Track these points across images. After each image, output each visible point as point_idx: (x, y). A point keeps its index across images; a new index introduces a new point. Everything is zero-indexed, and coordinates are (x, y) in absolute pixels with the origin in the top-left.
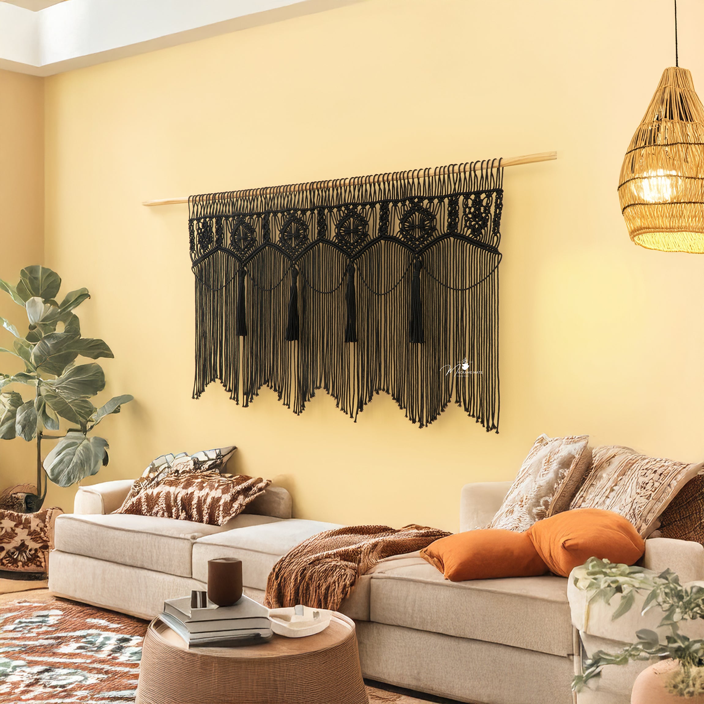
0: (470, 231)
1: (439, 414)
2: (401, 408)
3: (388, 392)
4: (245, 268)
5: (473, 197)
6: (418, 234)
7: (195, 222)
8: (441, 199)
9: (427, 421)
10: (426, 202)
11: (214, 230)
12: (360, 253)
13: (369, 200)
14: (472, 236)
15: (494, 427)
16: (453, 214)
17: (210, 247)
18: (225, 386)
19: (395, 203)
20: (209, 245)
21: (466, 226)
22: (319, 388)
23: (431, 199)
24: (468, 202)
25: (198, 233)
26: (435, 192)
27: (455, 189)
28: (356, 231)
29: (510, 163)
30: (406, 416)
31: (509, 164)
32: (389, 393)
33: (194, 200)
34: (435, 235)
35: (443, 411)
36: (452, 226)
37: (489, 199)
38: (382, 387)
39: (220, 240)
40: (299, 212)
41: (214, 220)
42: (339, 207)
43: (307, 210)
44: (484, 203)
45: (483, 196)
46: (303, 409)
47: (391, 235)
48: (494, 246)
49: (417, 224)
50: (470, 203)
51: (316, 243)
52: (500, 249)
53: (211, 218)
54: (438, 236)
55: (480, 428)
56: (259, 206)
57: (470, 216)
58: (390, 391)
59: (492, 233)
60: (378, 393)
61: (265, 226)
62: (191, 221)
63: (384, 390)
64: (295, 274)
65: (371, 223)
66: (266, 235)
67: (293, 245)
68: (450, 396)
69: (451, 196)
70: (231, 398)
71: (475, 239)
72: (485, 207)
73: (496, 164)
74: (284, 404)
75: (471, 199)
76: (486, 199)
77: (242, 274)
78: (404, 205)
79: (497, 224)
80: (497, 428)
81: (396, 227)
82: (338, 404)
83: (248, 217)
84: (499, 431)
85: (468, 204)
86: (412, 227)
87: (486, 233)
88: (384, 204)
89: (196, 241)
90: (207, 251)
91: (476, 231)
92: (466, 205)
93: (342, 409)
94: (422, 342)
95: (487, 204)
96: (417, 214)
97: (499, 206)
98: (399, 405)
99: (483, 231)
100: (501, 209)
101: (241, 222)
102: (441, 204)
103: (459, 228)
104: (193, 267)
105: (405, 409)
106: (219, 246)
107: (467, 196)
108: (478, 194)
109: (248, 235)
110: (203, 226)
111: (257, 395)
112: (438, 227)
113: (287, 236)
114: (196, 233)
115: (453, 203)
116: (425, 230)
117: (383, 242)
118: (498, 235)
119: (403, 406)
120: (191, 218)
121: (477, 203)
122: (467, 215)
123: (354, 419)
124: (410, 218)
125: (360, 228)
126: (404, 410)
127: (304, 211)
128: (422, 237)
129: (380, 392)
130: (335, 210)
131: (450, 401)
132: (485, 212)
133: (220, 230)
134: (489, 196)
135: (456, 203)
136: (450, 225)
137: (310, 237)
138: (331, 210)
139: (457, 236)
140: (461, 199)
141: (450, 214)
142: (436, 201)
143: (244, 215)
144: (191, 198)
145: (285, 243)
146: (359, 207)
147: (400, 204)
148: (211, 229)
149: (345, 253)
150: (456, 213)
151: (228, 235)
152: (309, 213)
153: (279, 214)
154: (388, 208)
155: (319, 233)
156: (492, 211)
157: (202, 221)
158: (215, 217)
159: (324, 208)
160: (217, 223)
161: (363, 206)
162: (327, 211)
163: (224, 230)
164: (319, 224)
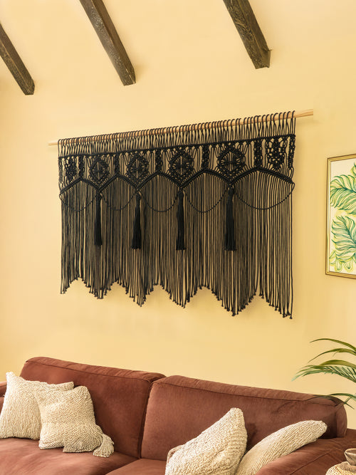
1: (247, 304)
2: (219, 300)
3: (208, 287)
4: (101, 194)
5: (273, 140)
6: (231, 168)
7: (63, 159)
8: (249, 142)
9: (238, 310)
10: (237, 144)
11: (77, 165)
12: (188, 182)
13: (194, 142)
15: (288, 314)
16: (258, 153)
17: (74, 179)
18: (85, 283)
19: (214, 145)
20: (74, 177)
22: (157, 284)
23: (241, 142)
25: (66, 168)
26: (245, 136)
27: (259, 134)
28: (184, 166)
29: (301, 114)
30: (223, 306)
31: (300, 116)
32: (209, 289)
33: (63, 143)
34: (245, 169)
35: (250, 302)
36: (258, 162)
38: (204, 284)
39: (81, 173)
40: (142, 152)
41: (77, 158)
42: (171, 148)
43: (147, 150)
44: (281, 145)
45: (280, 140)
46: (145, 301)
47: (211, 169)
48: (289, 177)
49: (231, 161)
50: (270, 145)
51: (154, 175)
52: (293, 180)
53: (75, 156)
54: (247, 169)
55: (278, 315)
56: (111, 147)
57: (271, 155)
58: (210, 287)
59: (287, 167)
60: (201, 288)
61: (116, 162)
62: (60, 159)
63: (205, 286)
64: (139, 198)
65: (196, 160)
66: (117, 169)
67: (137, 177)
68: (255, 291)
69: (256, 139)
70: (90, 292)
71: (276, 171)
72: (282, 148)
73: (290, 115)
74: (130, 297)
75: (271, 142)
76: (283, 142)
77: (99, 198)
78: (220, 146)
79: (291, 160)
80: (291, 315)
81: (214, 163)
82: (171, 297)
83: (103, 156)
84: (292, 317)
86: (227, 163)
87: (284, 166)
88: (205, 146)
89: (64, 174)
90: (72, 181)
91: (276, 166)
92: (267, 147)
93: (174, 301)
94: (234, 250)
95: (284, 145)
96: (230, 153)
97: (292, 147)
98: (217, 298)
99: (281, 166)
100: (294, 149)
101: (98, 159)
102: (248, 146)
103: (264, 164)
104: (60, 194)
106: (81, 178)
107: (268, 139)
108: (276, 138)
109: (103, 169)
110: (69, 162)
111: (110, 290)
112: (247, 163)
113: (132, 170)
114: (64, 168)
115: (258, 145)
116: (236, 165)
117: (205, 174)
118: (292, 169)
119: (220, 298)
120: (60, 156)
121: (276, 145)
122: (268, 154)
123: (184, 307)
124: (225, 157)
125: (187, 163)
126: (221, 301)
127: (145, 151)
128: (235, 170)
129: (203, 287)
130: (169, 150)
131: (255, 295)
132: (282, 152)
133: (82, 165)
134: (285, 140)
135: (260, 145)
136: (256, 162)
137: (150, 170)
138: (165, 150)
139: (262, 170)
140: (263, 142)
141: (256, 153)
142: (245, 143)
143: (100, 154)
144: (60, 141)
145: (131, 175)
146: (187, 148)
147: (218, 146)
148: (75, 164)
149: (176, 182)
150: (261, 153)
151: (88, 169)
152: (148, 153)
153: (126, 154)
154: (208, 149)
155: (157, 168)
156: (287, 151)
157: (68, 158)
158: (78, 155)
159: (160, 149)
160: (80, 160)
161: (190, 147)
162: (162, 151)
163: (85, 165)
164: (156, 161)
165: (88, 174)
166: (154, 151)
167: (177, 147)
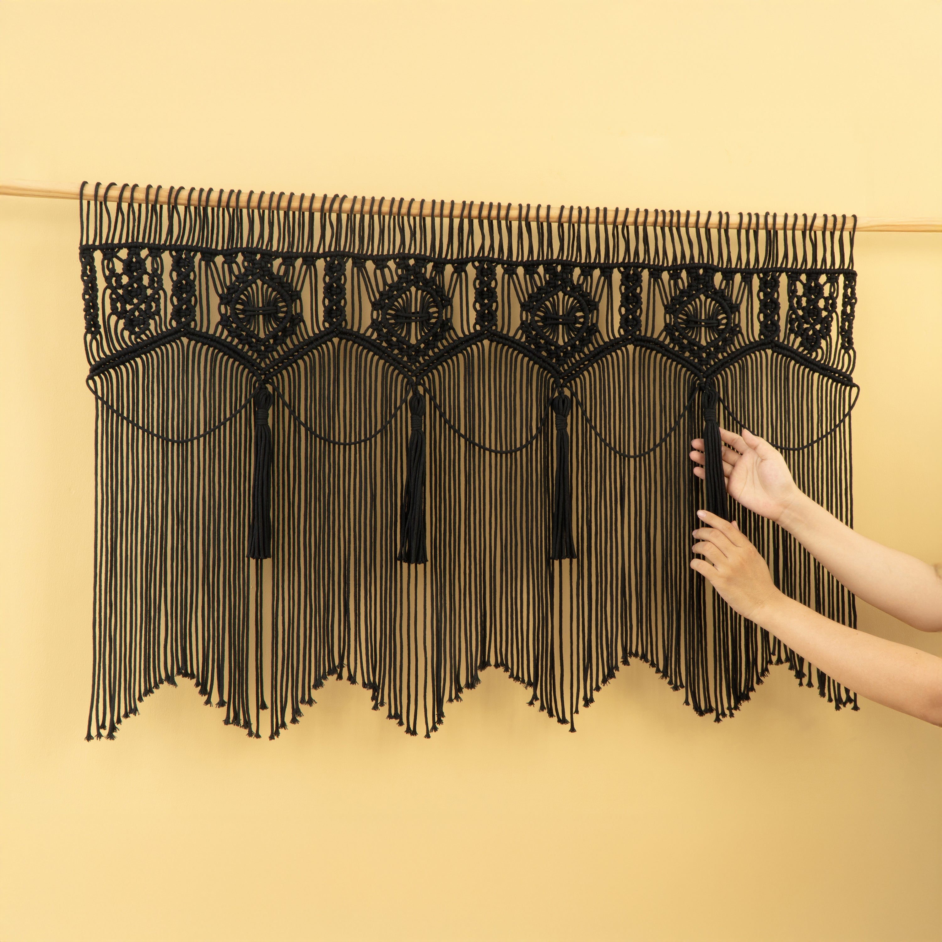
0: (799, 340)
1: (753, 689)
2: (676, 688)
3: (644, 657)
4: (270, 388)
5: (804, 278)
6: (704, 337)
7: (98, 255)
10: (718, 277)
11: (168, 284)
12: (579, 368)
14: (803, 351)
15: (849, 700)
16: (769, 306)
17: (152, 327)
19: (656, 271)
20: (152, 322)
21: (792, 331)
24: (795, 287)
25: (109, 286)
28: (569, 321)
29: (872, 227)
30: (687, 703)
31: (869, 229)
32: (646, 661)
33: (102, 196)
34: (738, 343)
35: (759, 681)
36: (769, 328)
37: (832, 285)
38: (634, 651)
39: (185, 314)
41: (167, 258)
44: (825, 292)
45: (823, 279)
46: (440, 722)
47: (649, 335)
48: (844, 370)
49: (703, 317)
50: (799, 288)
51: (473, 338)
52: (856, 378)
53: (156, 251)
54: (743, 344)
57: (800, 313)
58: (649, 657)
59: (839, 346)
60: (627, 664)
62: (86, 251)
63: (636, 655)
66: (334, 311)
67: (413, 341)
69: (765, 271)
70: (227, 722)
71: (809, 355)
72: (826, 299)
73: (849, 224)
74: (390, 717)
75: (801, 282)
76: (828, 285)
78: (675, 278)
79: (848, 331)
80: (855, 701)
81: (657, 322)
82: (534, 697)
83: (279, 261)
84: (859, 705)
85: (795, 291)
86: (694, 323)
87: (829, 345)
89: (103, 305)
90: (143, 336)
91: (812, 342)
92: (792, 292)
95: (831, 294)
96: (703, 298)
97: (850, 300)
98: (670, 683)
99: (823, 343)
100: (853, 306)
101: (263, 271)
102: (746, 285)
103: (781, 334)
104: (90, 377)
105: (684, 689)
106: (186, 325)
107: (793, 275)
108: (813, 274)
109: (280, 305)
110: (126, 268)
111: (311, 702)
113: (394, 317)
114: (101, 284)
115: (769, 285)
116: (718, 331)
117: (630, 347)
118: (851, 352)
119: (679, 684)
120: (84, 243)
121: (813, 290)
122: (795, 312)
123: (568, 726)
124: (689, 306)
125: (579, 314)
126: (682, 691)
127: (439, 265)
128: (714, 344)
129: (632, 660)
131: (771, 662)
132: (826, 309)
133: (185, 284)
134: (832, 280)
135: (775, 284)
136: (764, 327)
137: (456, 324)
138: (510, 269)
139: (780, 348)
140: (783, 279)
141: (764, 306)
142: (738, 277)
143: (269, 256)
144: (89, 191)
145: (391, 333)
146: (577, 271)
147: (665, 276)
148: (156, 277)
149: (544, 365)
150: (776, 306)
151: (215, 300)
152: (449, 269)
153: (370, 265)
154: (638, 279)
155: (481, 318)
156: (839, 309)
157: (123, 253)
158: (170, 248)
159: (492, 262)
160: (177, 264)
161: (587, 270)
162: (499, 270)
163: (200, 286)
164: (480, 295)
165: (215, 318)
166: (470, 268)
167: (549, 265)
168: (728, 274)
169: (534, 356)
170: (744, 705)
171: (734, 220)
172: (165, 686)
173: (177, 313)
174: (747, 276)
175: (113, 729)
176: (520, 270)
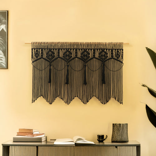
0: (116, 58)
6: (103, 57)
7: (33, 50)
10: (105, 50)
11: (40, 53)
12: (88, 61)
15: (122, 103)
16: (112, 53)
17: (39, 57)
18: (44, 98)
21: (115, 56)
22: (75, 97)
28: (86, 56)
30: (100, 102)
31: (125, 44)
32: (95, 97)
34: (108, 58)
35: (110, 100)
36: (112, 56)
39: (42, 56)
40: (70, 50)
41: (40, 50)
42: (82, 49)
45: (119, 50)
46: (70, 103)
47: (96, 57)
48: (122, 61)
51: (75, 58)
53: (39, 49)
60: (93, 97)
64: (68, 66)
65: (91, 54)
66: (59, 55)
67: (68, 58)
69: (111, 49)
70: (46, 101)
74: (64, 102)
75: (116, 50)
77: (50, 65)
79: (122, 57)
81: (97, 55)
82: (81, 101)
89: (34, 55)
91: (118, 58)
92: (115, 52)
95: (120, 52)
96: (103, 53)
97: (122, 53)
98: (99, 100)
101: (51, 51)
104: (32, 63)
108: (118, 50)
109: (52, 54)
110: (36, 51)
111: (55, 100)
114: (34, 53)
115: (112, 51)
117: (94, 59)
118: (123, 59)
120: (32, 48)
121: (118, 52)
122: (116, 54)
124: (101, 54)
125: (88, 55)
128: (105, 58)
132: (119, 54)
133: (42, 53)
134: (120, 50)
135: (113, 51)
136: (111, 56)
137: (73, 56)
138: (79, 50)
139: (114, 59)
140: (114, 50)
141: (111, 53)
142: (108, 50)
143: (51, 49)
144: (32, 43)
145: (65, 57)
146: (88, 50)
147: (99, 50)
148: (39, 52)
149: (83, 61)
150: (113, 53)
151: (45, 54)
152: (72, 50)
153: (63, 50)
154: (95, 51)
155: (76, 55)
156: (121, 54)
157: (36, 49)
158: (41, 49)
159: (77, 49)
160: (41, 50)
161: (89, 49)
162: (78, 50)
163: (44, 53)
164: (76, 53)
165: (45, 56)
166: (74, 50)
167: (84, 49)
168: (107, 49)
169: (82, 60)
170: (108, 103)
171: (107, 43)
172: (39, 97)
173: (41, 56)
174: (109, 50)
175: (34, 101)
176: (80, 50)
